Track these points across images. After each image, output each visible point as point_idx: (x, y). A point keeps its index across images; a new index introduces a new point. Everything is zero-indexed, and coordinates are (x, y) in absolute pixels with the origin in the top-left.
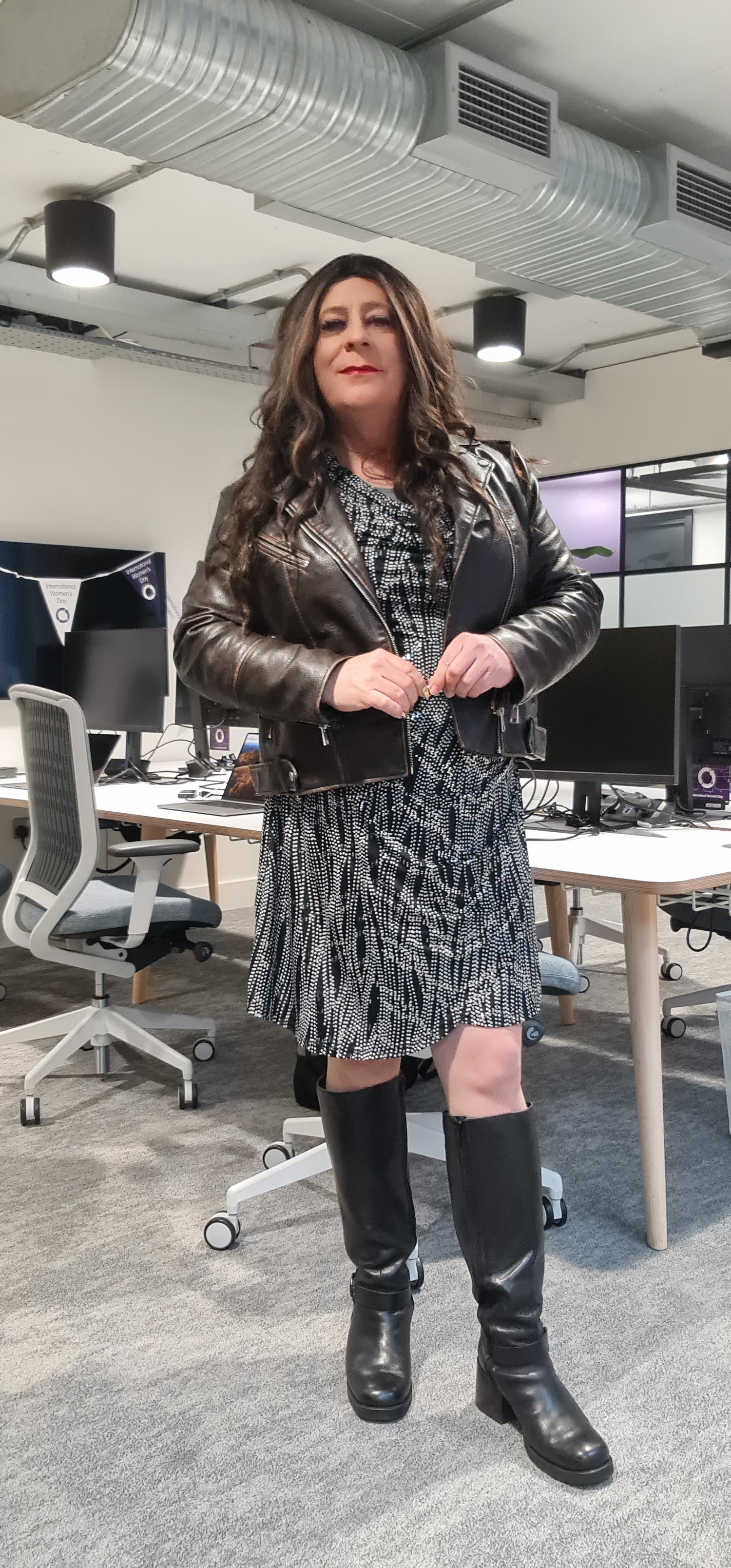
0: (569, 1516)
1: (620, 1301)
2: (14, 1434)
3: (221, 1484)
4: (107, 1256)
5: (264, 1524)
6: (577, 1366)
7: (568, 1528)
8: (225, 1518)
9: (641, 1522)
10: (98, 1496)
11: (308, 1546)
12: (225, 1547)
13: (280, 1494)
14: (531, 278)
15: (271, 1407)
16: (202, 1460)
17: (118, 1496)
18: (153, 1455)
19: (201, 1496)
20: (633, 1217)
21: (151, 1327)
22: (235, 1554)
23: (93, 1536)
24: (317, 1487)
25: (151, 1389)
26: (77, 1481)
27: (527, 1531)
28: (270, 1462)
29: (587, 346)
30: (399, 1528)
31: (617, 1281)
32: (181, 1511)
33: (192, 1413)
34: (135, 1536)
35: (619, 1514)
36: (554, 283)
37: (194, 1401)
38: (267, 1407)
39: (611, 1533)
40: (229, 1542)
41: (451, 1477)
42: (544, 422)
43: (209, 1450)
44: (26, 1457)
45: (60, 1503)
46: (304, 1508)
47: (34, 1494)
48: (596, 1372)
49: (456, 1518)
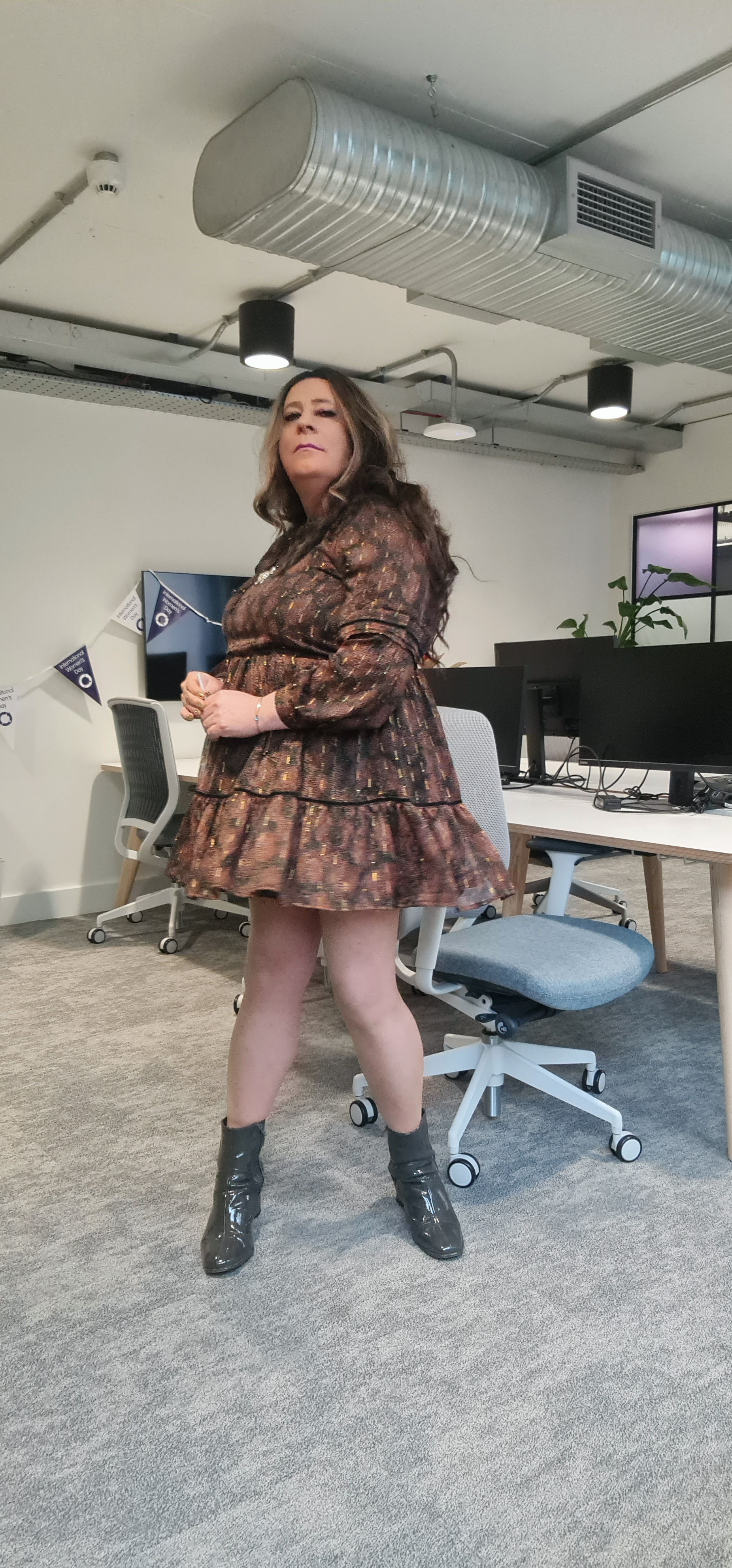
0: (658, 1381)
1: (703, 1205)
2: (205, 1284)
3: (369, 1334)
4: (280, 1145)
5: (403, 1369)
6: (667, 1256)
7: (657, 1391)
8: (371, 1363)
9: (720, 1390)
10: (271, 1338)
11: (439, 1391)
12: (372, 1386)
13: (417, 1347)
14: (637, 349)
15: (410, 1274)
16: (353, 1314)
17: (286, 1339)
18: (314, 1307)
19: (352, 1343)
20: (716, 1135)
21: (314, 1204)
22: (379, 1392)
23: (266, 1369)
24: (447, 1342)
25: (314, 1254)
26: (254, 1325)
27: (622, 1392)
28: (409, 1320)
29: (685, 404)
30: (514, 1380)
31: (702, 1188)
32: (335, 1354)
33: (346, 1276)
34: (299, 1372)
35: (701, 1383)
36: (658, 352)
37: (348, 1267)
38: (407, 1275)
39: (693, 1398)
40: (375, 1382)
41: (558, 1342)
42: (647, 469)
43: (359, 1307)
44: (214, 1301)
45: (241, 1341)
46: (435, 1359)
47: (220, 1333)
48: (682, 1263)
49: (563, 1376)
